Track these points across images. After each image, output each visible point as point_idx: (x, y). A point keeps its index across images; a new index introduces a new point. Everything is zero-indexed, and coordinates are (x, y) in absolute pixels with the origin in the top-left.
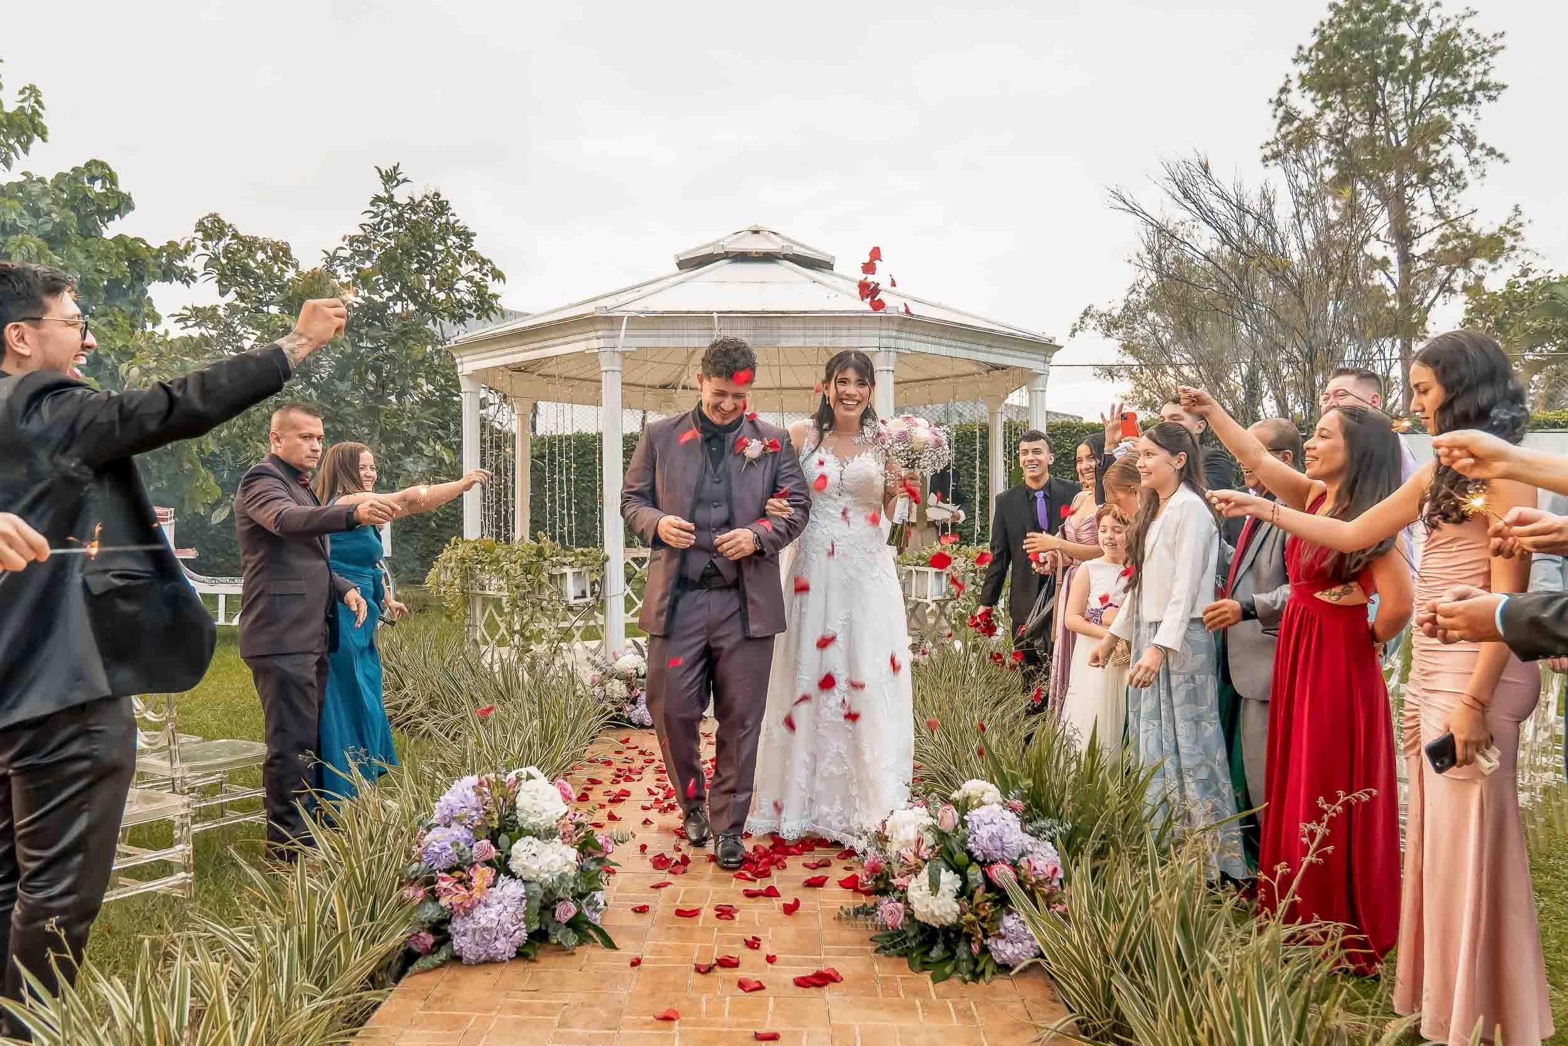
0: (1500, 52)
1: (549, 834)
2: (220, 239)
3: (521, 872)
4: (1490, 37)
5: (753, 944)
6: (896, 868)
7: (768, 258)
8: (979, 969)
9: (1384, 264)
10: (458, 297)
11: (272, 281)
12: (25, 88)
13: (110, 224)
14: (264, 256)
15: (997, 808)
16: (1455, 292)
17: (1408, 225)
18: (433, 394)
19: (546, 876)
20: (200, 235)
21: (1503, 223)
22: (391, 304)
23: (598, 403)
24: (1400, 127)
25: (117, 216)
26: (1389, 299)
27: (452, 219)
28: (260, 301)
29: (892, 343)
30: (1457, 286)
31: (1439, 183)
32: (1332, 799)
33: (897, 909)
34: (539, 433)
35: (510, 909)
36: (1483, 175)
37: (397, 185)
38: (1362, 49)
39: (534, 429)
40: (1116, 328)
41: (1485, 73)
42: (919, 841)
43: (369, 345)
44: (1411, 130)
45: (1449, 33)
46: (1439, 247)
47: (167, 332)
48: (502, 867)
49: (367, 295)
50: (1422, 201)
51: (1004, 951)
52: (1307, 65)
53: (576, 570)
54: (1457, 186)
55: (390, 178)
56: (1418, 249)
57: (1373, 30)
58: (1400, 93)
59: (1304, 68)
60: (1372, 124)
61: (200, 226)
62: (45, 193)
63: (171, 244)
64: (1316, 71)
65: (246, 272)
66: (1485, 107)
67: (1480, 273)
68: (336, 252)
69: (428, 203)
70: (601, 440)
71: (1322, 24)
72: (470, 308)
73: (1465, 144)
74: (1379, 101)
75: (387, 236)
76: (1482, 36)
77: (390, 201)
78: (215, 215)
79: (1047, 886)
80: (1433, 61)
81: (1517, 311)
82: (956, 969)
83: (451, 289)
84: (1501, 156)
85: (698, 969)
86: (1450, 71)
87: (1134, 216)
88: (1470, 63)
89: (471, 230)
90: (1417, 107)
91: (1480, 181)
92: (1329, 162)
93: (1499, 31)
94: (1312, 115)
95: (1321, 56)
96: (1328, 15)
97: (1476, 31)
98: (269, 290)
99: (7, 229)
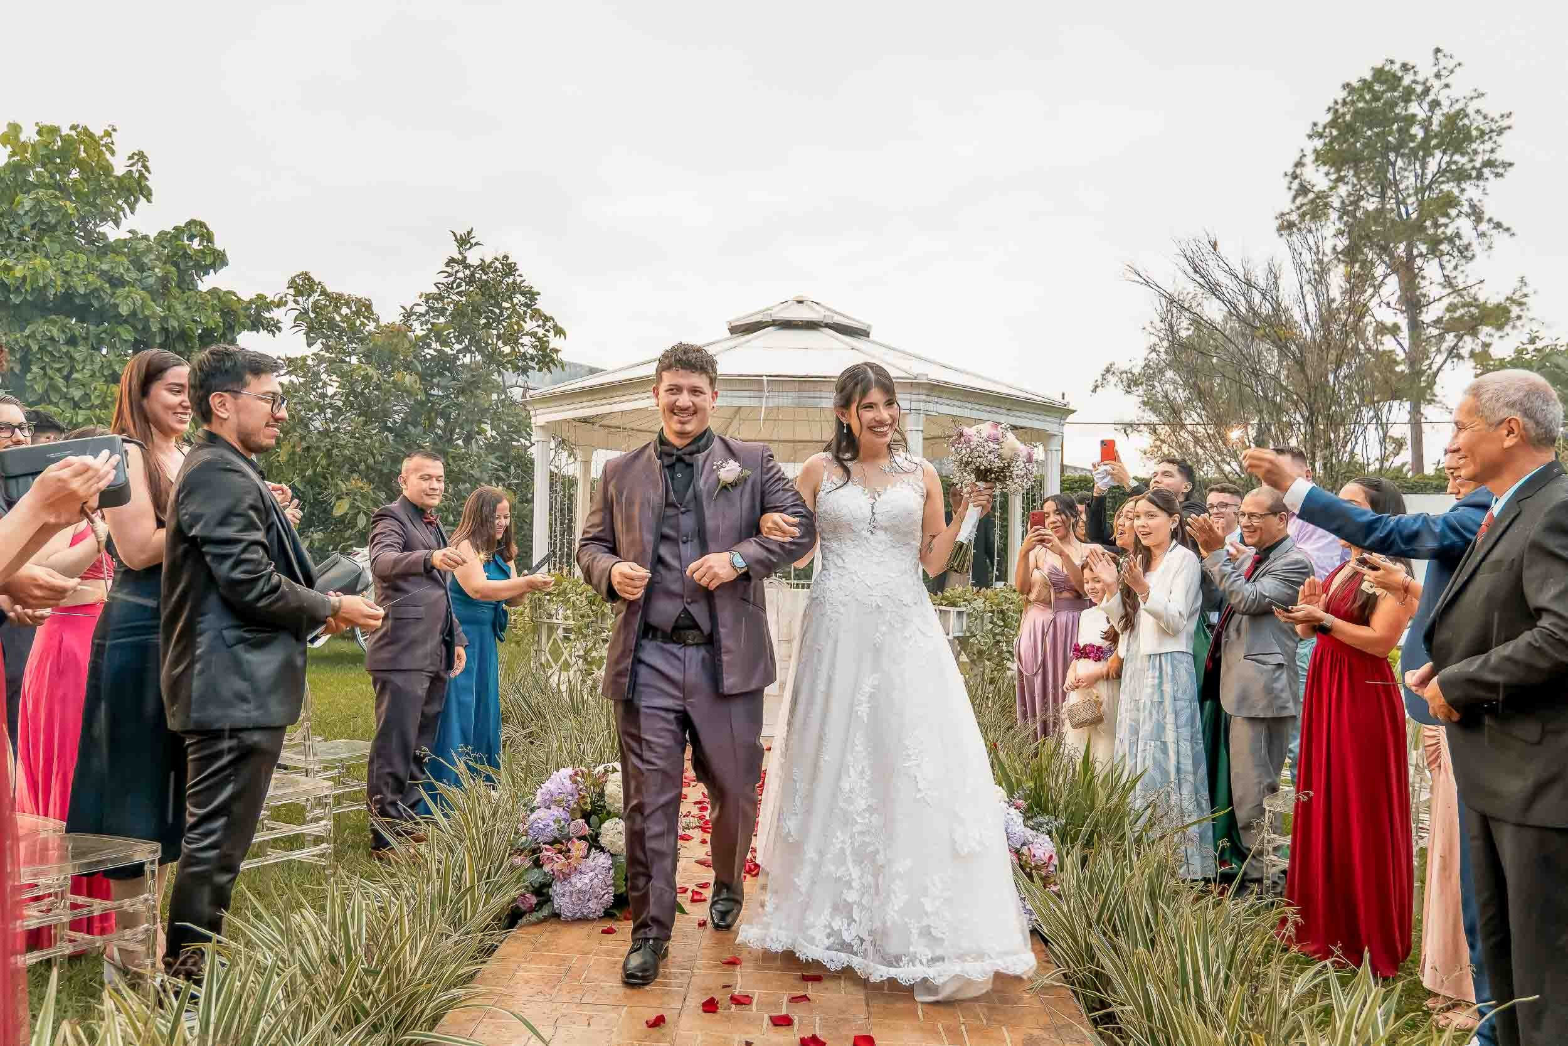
0: (1507, 133)
2: (309, 296)
3: (608, 847)
4: (1497, 117)
7: (811, 325)
9: (1394, 330)
10: (522, 350)
11: (354, 333)
12: (134, 154)
13: (204, 278)
14: (348, 311)
16: (1462, 358)
17: (1418, 293)
20: (292, 291)
21: (1509, 294)
22: (461, 356)
24: (1410, 201)
25: (212, 271)
26: (1397, 363)
27: (519, 280)
28: (344, 352)
29: (921, 405)
30: (1465, 352)
31: (1448, 254)
35: (600, 877)
36: (1490, 247)
37: (470, 248)
38: (1374, 126)
40: (1136, 385)
41: (1492, 151)
43: (440, 393)
44: (1421, 203)
45: (1458, 113)
46: (1448, 315)
48: (593, 842)
49: (439, 347)
50: (1431, 271)
52: (1322, 141)
54: (1465, 257)
55: (464, 241)
56: (1428, 316)
57: (1385, 109)
58: (1412, 167)
59: (1319, 144)
60: (1383, 196)
61: (292, 284)
62: (149, 249)
63: (260, 297)
64: (1329, 147)
65: (332, 325)
66: (1492, 183)
67: (1488, 340)
68: (412, 308)
69: (497, 264)
71: (1336, 102)
72: (533, 361)
73: (1473, 218)
74: (1390, 176)
75: (459, 294)
76: (1490, 116)
77: (463, 262)
78: (306, 274)
79: (1044, 870)
80: (1442, 138)
83: (516, 343)
84: (1508, 229)
86: (1459, 149)
87: (1148, 288)
88: (1478, 141)
89: (535, 290)
90: (1427, 182)
91: (1487, 253)
92: (1342, 233)
93: (1506, 111)
94: (1326, 189)
95: (1335, 133)
96: (1342, 95)
97: (1484, 112)
98: (351, 342)
99: (116, 282)
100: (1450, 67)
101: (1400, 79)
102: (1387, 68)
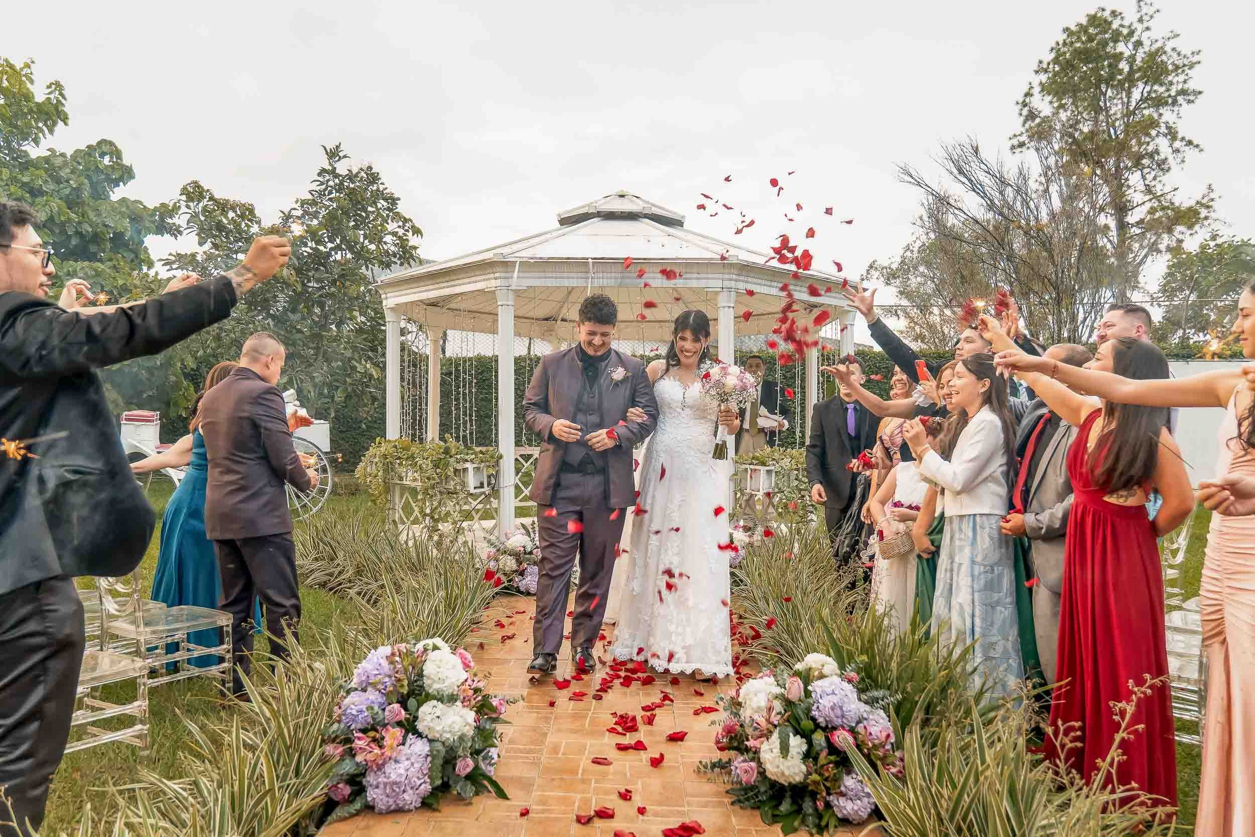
0: (1197, 66)
1: (452, 699)
2: (199, 201)
3: (426, 732)
4: (1189, 54)
5: (626, 796)
6: (749, 731)
7: (632, 216)
8: (823, 823)
9: (1106, 230)
10: (386, 248)
11: (240, 234)
12: (51, 84)
13: (115, 190)
14: (234, 215)
15: (837, 679)
16: (1161, 252)
17: (1124, 200)
18: (365, 324)
19: (448, 735)
20: (184, 198)
21: (1199, 198)
22: (333, 253)
23: (494, 331)
24: (1118, 124)
25: (121, 184)
26: (1109, 257)
27: (381, 187)
28: (230, 249)
29: (733, 284)
30: (1162, 247)
31: (1148, 167)
32: (1140, 682)
33: (751, 768)
34: (448, 355)
35: (417, 765)
36: (1183, 161)
37: (339, 160)
38: (1089, 62)
39: (444, 352)
40: (894, 278)
41: (1185, 82)
42: (770, 709)
43: (316, 285)
44: (1127, 125)
45: (1158, 50)
46: (1148, 218)
47: (157, 274)
48: (410, 727)
49: (314, 246)
50: (1135, 181)
51: (845, 808)
52: (1046, 76)
53: (475, 465)
54: (1163, 169)
55: (334, 154)
56: (1132, 218)
57: (1098, 49)
58: (1119, 96)
59: (1043, 78)
60: (1096, 121)
61: (184, 191)
62: (65, 164)
63: (163, 205)
64: (1052, 81)
65: (220, 227)
66: (1185, 108)
67: (1180, 237)
68: (290, 212)
69: (363, 174)
70: (497, 361)
71: (1058, 44)
72: (395, 257)
73: (1169, 137)
74: (1102, 104)
75: (330, 200)
76: (1183, 53)
77: (333, 172)
78: (196, 182)
79: (882, 750)
80: (1144, 73)
81: (1207, 266)
82: (803, 822)
83: (380, 241)
84: (1197, 146)
85: (579, 820)
86: (1157, 81)
87: (919, 188)
88: (1173, 74)
89: (396, 196)
90: (1131, 108)
91: (1180, 167)
92: (1063, 151)
93: (1196, 49)
94: (1050, 115)
95: (1057, 68)
96: (1062, 37)
97: (1178, 49)
98: (237, 241)
99: (35, 192)
100: (1151, 13)
101: (1110, 23)
102: (1099, 15)
